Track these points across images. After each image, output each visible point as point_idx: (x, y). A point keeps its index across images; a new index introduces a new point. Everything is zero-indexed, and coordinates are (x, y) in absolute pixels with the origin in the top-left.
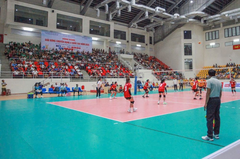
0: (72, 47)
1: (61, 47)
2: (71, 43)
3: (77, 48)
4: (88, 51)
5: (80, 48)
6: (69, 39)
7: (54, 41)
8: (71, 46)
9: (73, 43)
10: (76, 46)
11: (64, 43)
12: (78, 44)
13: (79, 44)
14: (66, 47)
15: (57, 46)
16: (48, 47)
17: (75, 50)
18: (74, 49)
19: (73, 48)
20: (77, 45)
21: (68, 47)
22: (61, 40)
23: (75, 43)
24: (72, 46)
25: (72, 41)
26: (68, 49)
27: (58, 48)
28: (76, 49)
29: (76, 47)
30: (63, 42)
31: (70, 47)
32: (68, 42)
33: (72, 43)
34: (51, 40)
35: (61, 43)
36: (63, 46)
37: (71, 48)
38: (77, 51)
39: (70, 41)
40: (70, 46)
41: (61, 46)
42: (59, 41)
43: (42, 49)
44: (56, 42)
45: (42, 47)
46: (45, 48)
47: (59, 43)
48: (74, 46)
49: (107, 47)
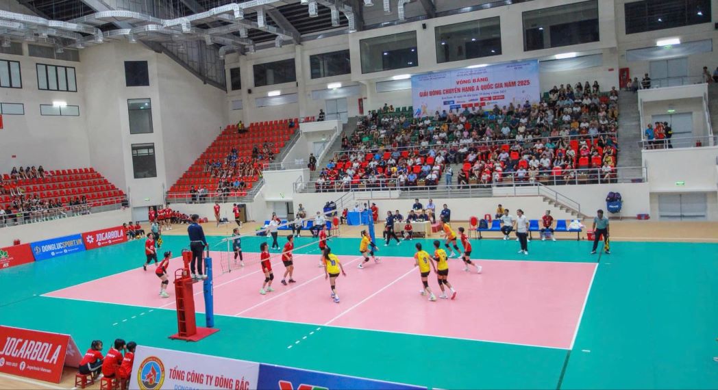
0: (482, 99)
1: (456, 104)
2: (478, 89)
3: (495, 98)
4: (527, 101)
5: (503, 97)
6: (472, 81)
7: (438, 93)
8: (479, 97)
9: (484, 88)
10: (491, 92)
11: (462, 93)
12: (497, 87)
13: (499, 86)
14: (467, 102)
15: (445, 103)
16: (427, 109)
17: (488, 103)
18: (486, 102)
19: (485, 100)
20: (494, 90)
21: (471, 100)
22: (454, 86)
23: (489, 87)
24: (482, 96)
25: (480, 84)
26: (471, 105)
27: (447, 108)
28: (492, 101)
29: (492, 96)
30: (459, 90)
31: (477, 100)
32: (471, 89)
33: (480, 88)
34: (431, 93)
35: (453, 94)
36: (461, 99)
37: (479, 101)
38: (494, 104)
39: (475, 85)
40: (475, 98)
41: (453, 101)
42: (448, 91)
43: (416, 117)
44: (443, 95)
45: (415, 112)
46: (422, 112)
47: (449, 95)
48: (488, 96)
49: (611, 70)
